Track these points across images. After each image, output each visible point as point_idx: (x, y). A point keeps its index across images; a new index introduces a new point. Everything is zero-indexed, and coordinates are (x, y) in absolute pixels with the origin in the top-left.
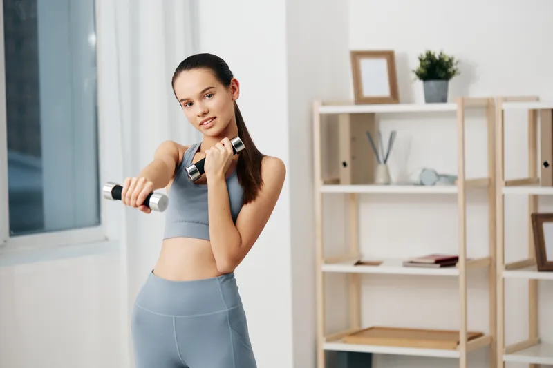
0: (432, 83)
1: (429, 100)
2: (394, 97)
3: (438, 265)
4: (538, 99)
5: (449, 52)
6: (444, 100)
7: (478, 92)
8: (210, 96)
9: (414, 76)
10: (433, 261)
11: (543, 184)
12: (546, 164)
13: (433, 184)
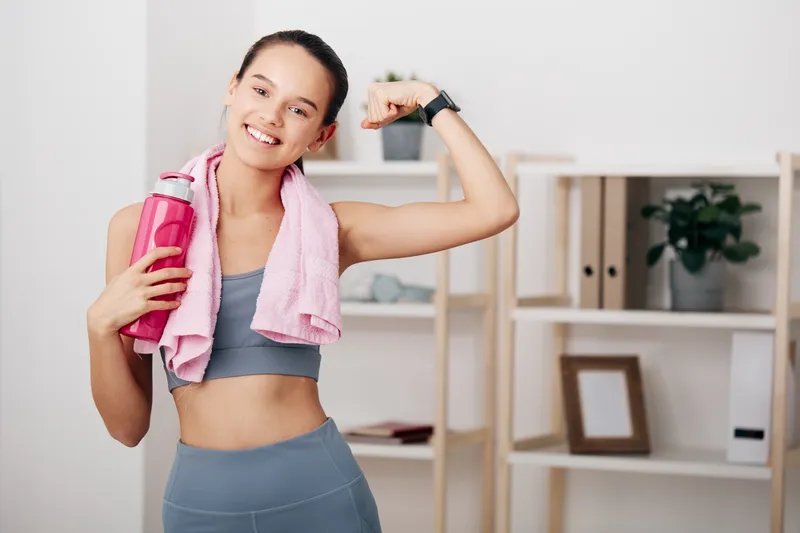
1: (390, 155)
3: (397, 440)
4: (573, 160)
6: (415, 156)
10: (388, 432)
11: (584, 305)
12: (588, 271)
13: (394, 300)
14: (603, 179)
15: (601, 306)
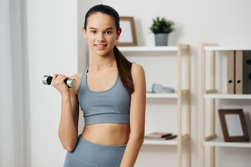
0: (160, 35)
1: (158, 44)
2: (135, 43)
3: (164, 139)
4: (216, 45)
5: (168, 18)
6: (166, 45)
7: (185, 41)
8: (108, 33)
9: (150, 31)
10: (160, 136)
11: (229, 93)
12: (230, 82)
13: (160, 92)
14: (235, 51)
15: (235, 93)
